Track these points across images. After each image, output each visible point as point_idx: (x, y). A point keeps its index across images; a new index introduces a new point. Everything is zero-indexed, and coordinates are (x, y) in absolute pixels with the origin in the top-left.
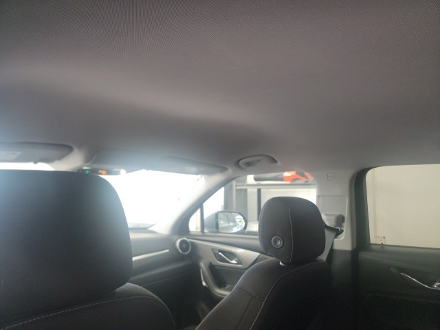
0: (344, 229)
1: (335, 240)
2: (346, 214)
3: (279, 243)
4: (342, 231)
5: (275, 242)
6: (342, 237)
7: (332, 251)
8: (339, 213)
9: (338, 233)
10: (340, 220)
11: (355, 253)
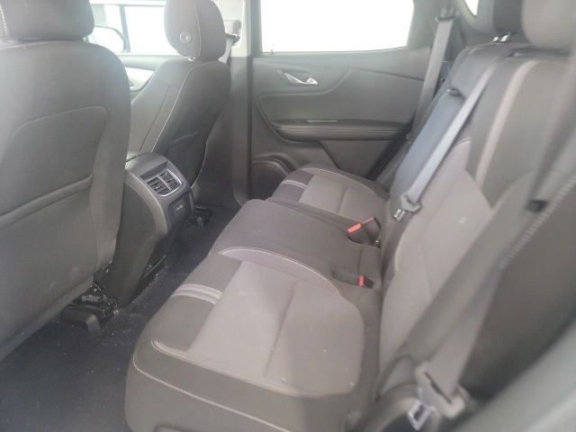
0: (241, 36)
1: (233, 47)
2: (243, 20)
3: (187, 38)
4: (239, 38)
5: (184, 38)
6: (239, 44)
7: (230, 59)
8: (236, 19)
9: (235, 40)
10: (237, 25)
11: (250, 60)
